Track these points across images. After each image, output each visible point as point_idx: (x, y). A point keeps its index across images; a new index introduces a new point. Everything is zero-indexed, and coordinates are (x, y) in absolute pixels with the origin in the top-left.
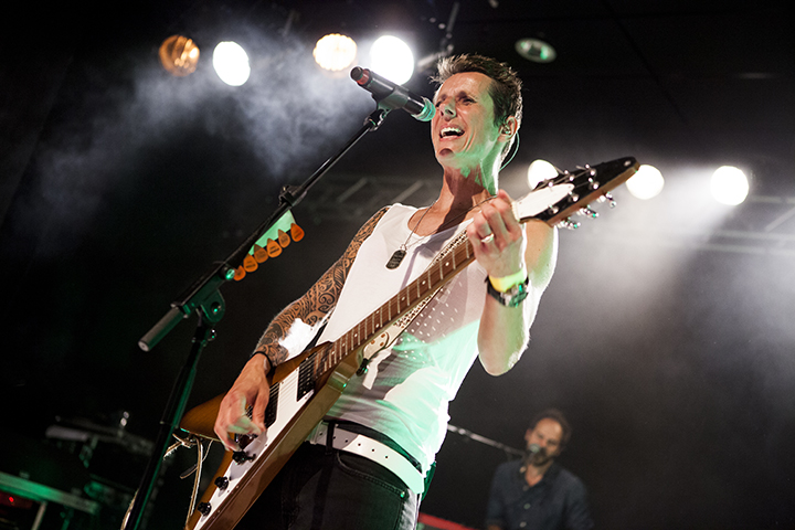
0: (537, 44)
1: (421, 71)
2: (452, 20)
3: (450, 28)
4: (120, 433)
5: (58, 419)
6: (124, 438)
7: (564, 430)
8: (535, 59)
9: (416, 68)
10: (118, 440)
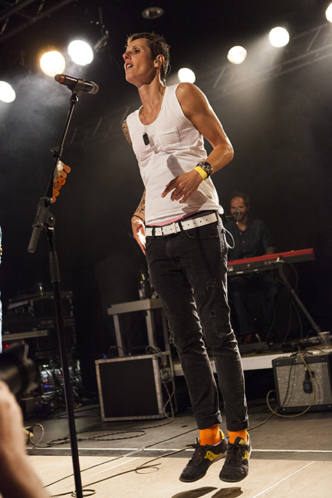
0: (152, 9)
1: (97, 51)
2: (101, 17)
3: (102, 22)
4: (42, 294)
5: (10, 300)
6: (45, 295)
7: (244, 199)
8: (155, 17)
9: (94, 51)
10: (42, 297)
